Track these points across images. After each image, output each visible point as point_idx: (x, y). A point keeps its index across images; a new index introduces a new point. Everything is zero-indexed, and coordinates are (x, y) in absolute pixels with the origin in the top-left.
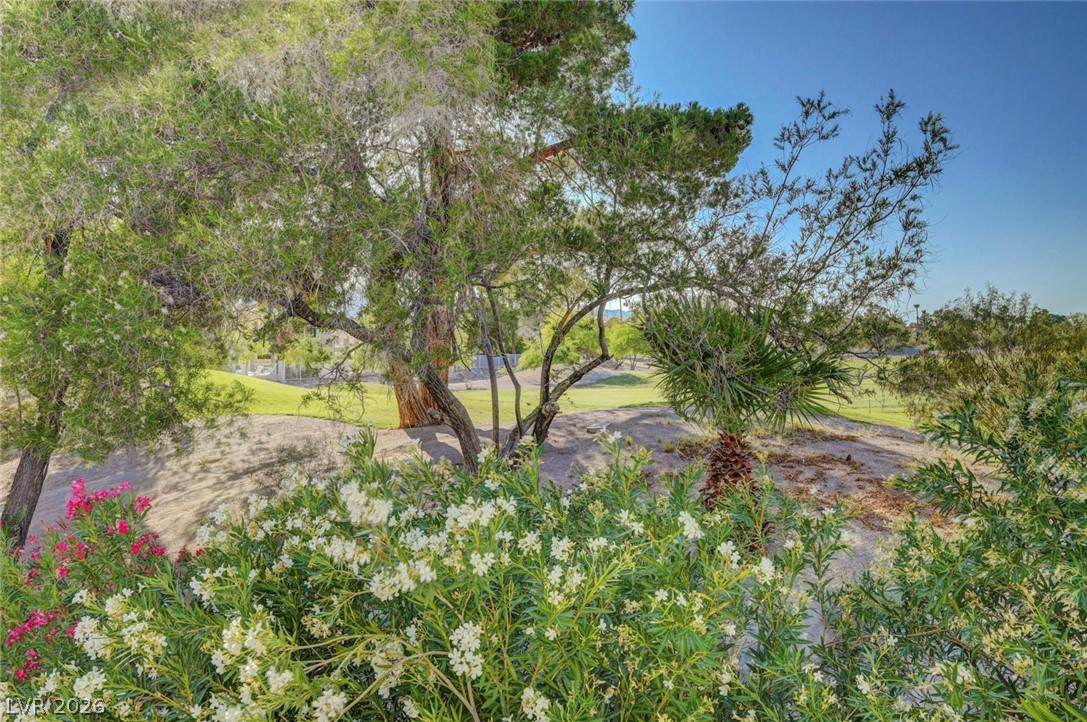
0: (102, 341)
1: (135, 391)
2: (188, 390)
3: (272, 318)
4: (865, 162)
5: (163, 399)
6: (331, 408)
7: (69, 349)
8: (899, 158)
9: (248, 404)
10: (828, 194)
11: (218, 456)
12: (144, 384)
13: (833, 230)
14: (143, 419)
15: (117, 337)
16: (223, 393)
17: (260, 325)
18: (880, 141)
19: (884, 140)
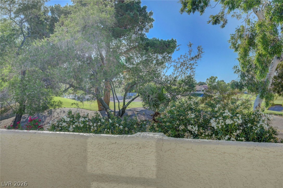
0: (33, 93)
1: (40, 102)
2: (50, 102)
3: (66, 88)
4: (185, 56)
5: (45, 104)
6: (77, 106)
7: (27, 94)
8: (193, 55)
9: (61, 105)
10: (178, 63)
11: (58, 117)
12: (41, 101)
13: (180, 70)
14: (41, 108)
15: (36, 92)
16: (57, 103)
17: (64, 89)
18: (189, 52)
19: (189, 51)
